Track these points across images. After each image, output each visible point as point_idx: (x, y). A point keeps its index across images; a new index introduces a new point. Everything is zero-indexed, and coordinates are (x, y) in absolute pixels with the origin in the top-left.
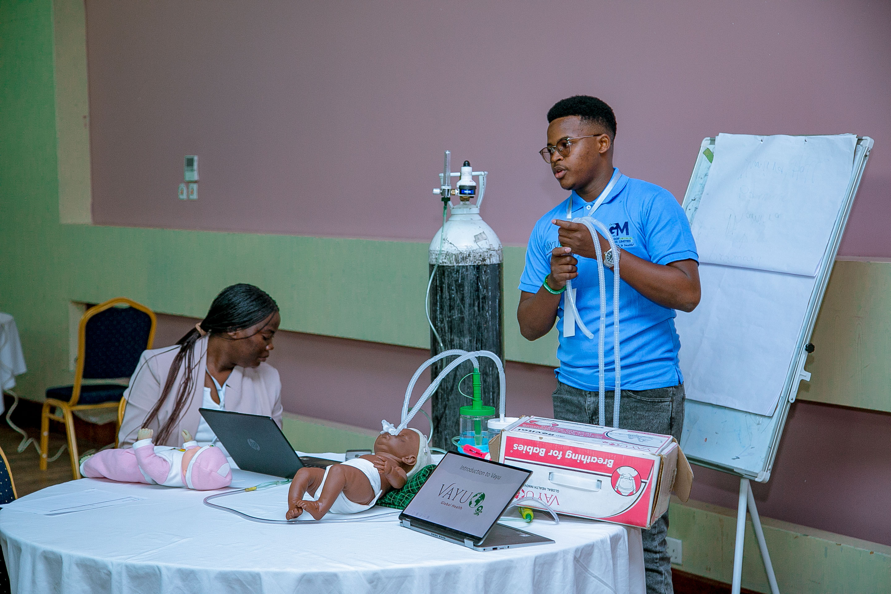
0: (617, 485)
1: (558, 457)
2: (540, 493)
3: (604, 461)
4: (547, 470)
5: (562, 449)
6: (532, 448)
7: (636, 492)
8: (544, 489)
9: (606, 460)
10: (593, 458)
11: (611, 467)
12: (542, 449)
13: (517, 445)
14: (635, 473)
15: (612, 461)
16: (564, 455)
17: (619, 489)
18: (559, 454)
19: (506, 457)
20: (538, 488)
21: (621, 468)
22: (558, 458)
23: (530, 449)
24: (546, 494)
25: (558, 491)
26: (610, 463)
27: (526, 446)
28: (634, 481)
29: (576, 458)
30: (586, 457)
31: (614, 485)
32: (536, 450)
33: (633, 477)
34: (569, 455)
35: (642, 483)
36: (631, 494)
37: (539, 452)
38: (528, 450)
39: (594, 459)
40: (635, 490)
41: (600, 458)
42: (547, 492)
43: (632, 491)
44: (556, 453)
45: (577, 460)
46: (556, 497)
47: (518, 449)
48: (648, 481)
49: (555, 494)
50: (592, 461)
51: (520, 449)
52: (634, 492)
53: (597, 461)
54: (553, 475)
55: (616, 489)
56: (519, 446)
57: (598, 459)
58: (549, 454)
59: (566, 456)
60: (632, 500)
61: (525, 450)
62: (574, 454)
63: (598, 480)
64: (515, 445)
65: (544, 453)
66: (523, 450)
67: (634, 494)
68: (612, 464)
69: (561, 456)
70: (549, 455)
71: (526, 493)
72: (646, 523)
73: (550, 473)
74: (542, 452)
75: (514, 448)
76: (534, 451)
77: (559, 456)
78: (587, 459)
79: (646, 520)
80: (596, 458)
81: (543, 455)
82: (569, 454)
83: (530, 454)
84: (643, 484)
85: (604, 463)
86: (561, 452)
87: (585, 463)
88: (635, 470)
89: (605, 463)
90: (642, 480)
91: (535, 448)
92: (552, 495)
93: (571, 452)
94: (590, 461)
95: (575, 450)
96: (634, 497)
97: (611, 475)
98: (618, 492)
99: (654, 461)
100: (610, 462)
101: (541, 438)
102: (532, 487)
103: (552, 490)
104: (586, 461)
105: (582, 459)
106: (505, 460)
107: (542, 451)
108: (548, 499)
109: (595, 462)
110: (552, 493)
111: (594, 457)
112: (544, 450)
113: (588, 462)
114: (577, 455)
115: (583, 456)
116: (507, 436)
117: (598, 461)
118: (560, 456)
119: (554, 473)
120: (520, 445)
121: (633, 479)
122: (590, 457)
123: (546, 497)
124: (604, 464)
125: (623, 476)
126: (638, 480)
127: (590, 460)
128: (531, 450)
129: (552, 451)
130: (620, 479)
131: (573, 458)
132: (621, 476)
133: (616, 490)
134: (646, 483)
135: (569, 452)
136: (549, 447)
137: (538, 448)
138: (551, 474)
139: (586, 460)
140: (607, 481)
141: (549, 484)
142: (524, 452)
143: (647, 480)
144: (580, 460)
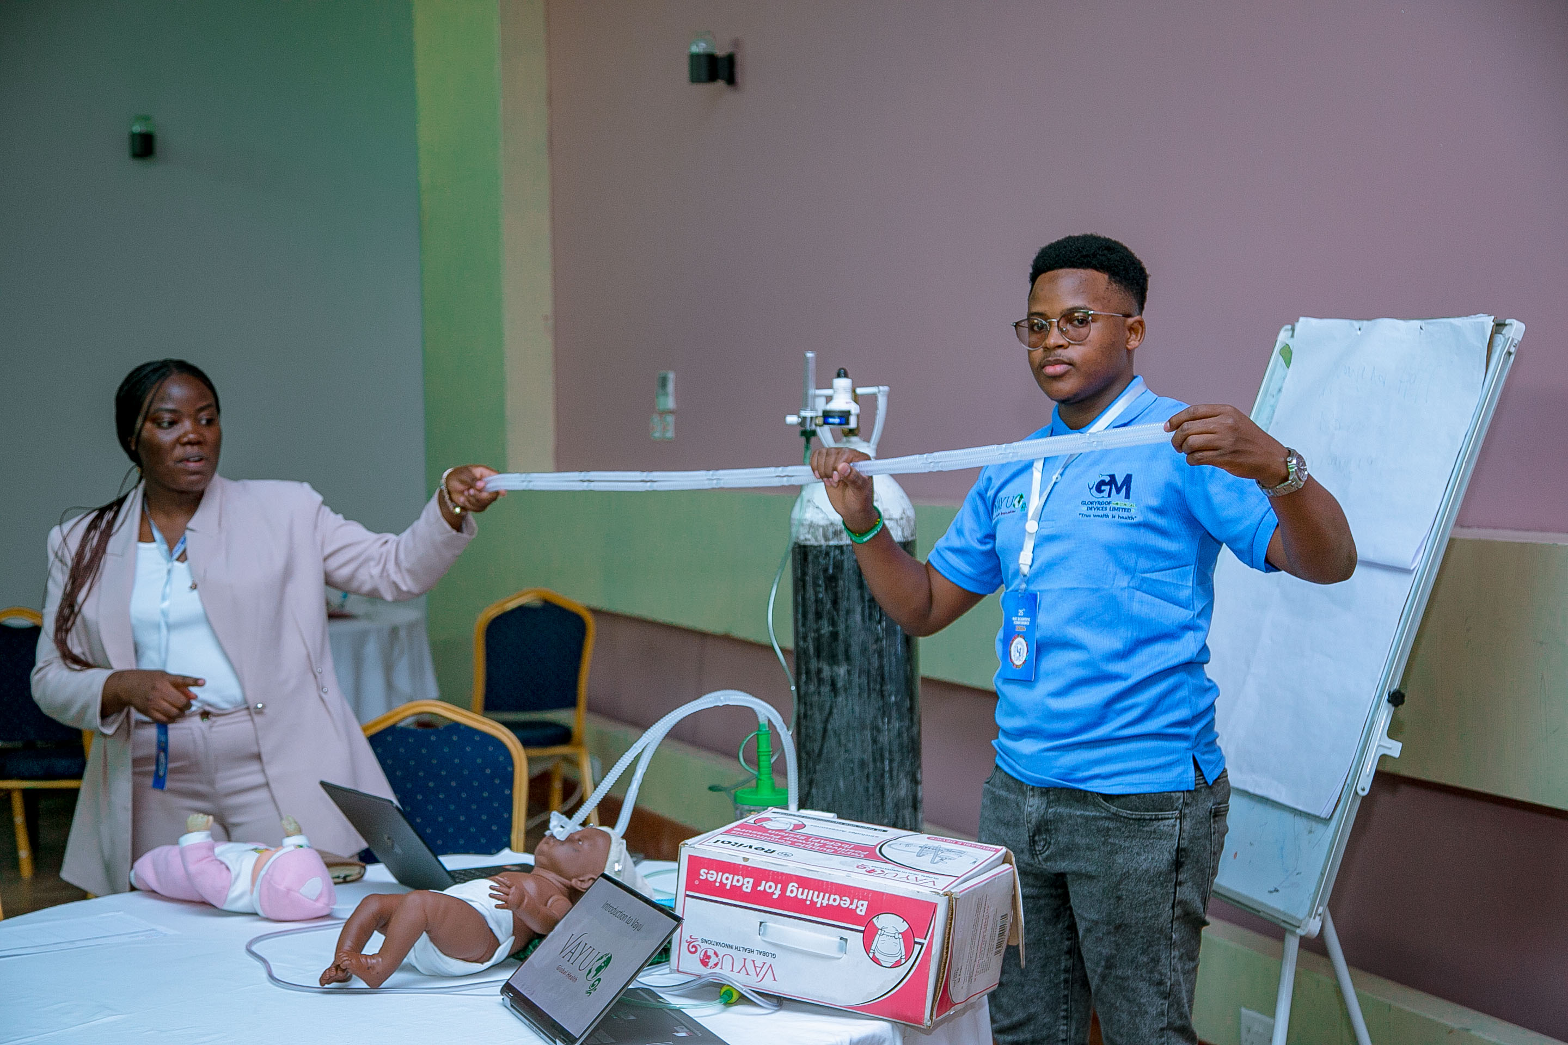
0: (873, 948)
1: (775, 894)
2: (745, 959)
3: (851, 904)
4: (756, 918)
5: (783, 879)
6: (731, 877)
7: (906, 962)
8: (751, 951)
9: (856, 901)
10: (832, 897)
11: (863, 913)
12: (747, 879)
13: (706, 871)
14: (904, 927)
15: (866, 903)
16: (784, 890)
17: (877, 955)
18: (776, 889)
19: (688, 893)
20: (741, 949)
21: (880, 916)
22: (775, 897)
23: (727, 879)
24: (754, 961)
25: (774, 956)
26: (861, 908)
27: (720, 874)
28: (902, 940)
29: (804, 897)
30: (822, 894)
31: (867, 946)
32: (738, 881)
33: (900, 933)
34: (792, 891)
35: (916, 945)
36: (897, 964)
37: (743, 884)
38: (724, 881)
39: (835, 900)
40: (904, 957)
41: (844, 898)
42: (755, 956)
43: (899, 958)
44: (770, 887)
45: (806, 900)
46: (771, 966)
47: (707, 878)
48: (926, 942)
49: (769, 960)
50: (830, 903)
51: (711, 877)
52: (903, 961)
53: (840, 903)
54: (766, 926)
55: (871, 955)
56: (708, 873)
57: (841, 899)
58: (759, 888)
59: (788, 893)
60: (899, 975)
61: (719, 880)
62: (801, 890)
63: (841, 938)
64: (703, 871)
65: (750, 886)
66: (715, 881)
67: (902, 965)
68: (864, 908)
69: (780, 893)
70: (760, 890)
71: (720, 957)
72: (922, 1018)
73: (761, 923)
74: (747, 885)
75: (701, 877)
76: (735, 883)
77: (775, 892)
78: (823, 899)
79: (923, 1013)
80: (837, 897)
81: (749, 890)
82: (794, 888)
83: (728, 887)
84: (917, 947)
85: (850, 907)
86: (779, 886)
87: (818, 905)
88: (904, 920)
89: (853, 907)
90: (917, 940)
91: (736, 878)
92: (765, 963)
93: (796, 885)
94: (827, 902)
95: (804, 883)
96: (902, 970)
97: (863, 929)
98: (875, 960)
99: (936, 905)
100: (862, 905)
101: (746, 859)
102: (731, 947)
103: (764, 954)
104: (822, 903)
105: (815, 899)
106: (687, 898)
107: (748, 882)
108: (758, 970)
109: (836, 904)
110: (765, 959)
111: (835, 894)
112: (751, 880)
113: (824, 905)
114: (806, 891)
115: (816, 893)
116: (689, 856)
117: (842, 902)
118: (778, 892)
119: (768, 924)
120: (711, 872)
121: (900, 936)
122: (827, 895)
123: (755, 967)
124: (851, 909)
125: (883, 932)
126: (909, 939)
127: (829, 900)
128: (729, 880)
129: (764, 882)
130: (878, 936)
131: (800, 896)
132: (880, 931)
133: (871, 957)
134: (922, 944)
135: (793, 886)
136: (759, 875)
137: (741, 878)
138: (763, 924)
139: (821, 900)
140: (856, 939)
141: (757, 943)
142: (717, 884)
143: (925, 939)
144: (812, 900)
